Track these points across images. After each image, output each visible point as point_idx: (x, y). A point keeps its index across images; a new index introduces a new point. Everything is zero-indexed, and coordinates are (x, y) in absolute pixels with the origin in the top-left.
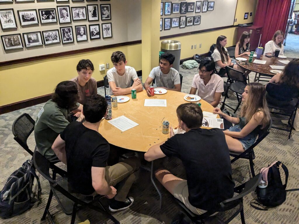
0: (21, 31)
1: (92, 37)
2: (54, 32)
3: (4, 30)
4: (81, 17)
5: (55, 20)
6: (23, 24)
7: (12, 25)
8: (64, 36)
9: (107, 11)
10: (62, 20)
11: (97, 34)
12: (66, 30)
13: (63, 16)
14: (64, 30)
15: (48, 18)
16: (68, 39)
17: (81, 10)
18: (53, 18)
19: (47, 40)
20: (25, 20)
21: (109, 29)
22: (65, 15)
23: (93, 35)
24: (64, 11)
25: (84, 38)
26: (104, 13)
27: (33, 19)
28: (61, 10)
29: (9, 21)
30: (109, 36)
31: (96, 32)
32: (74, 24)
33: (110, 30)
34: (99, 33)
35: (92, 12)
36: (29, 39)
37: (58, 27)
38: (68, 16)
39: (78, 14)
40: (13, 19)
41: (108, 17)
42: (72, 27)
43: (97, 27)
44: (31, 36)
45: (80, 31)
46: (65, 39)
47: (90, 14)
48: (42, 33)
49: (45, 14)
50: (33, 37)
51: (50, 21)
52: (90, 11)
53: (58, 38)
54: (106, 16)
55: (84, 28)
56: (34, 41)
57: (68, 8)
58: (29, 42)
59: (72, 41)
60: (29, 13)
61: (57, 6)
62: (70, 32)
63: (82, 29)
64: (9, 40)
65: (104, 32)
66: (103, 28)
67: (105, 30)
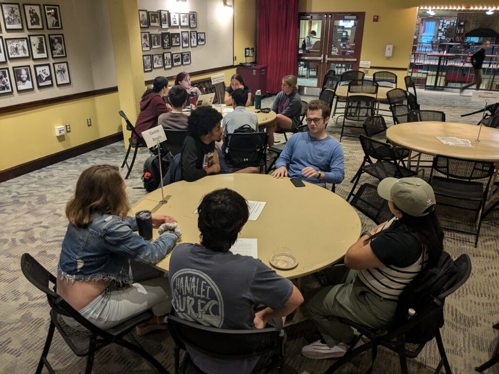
4: (21, 54)
9: (59, 44)
11: (47, 79)
16: (3, 88)
17: (21, 43)
21: (64, 71)
23: (42, 81)
25: (28, 85)
26: (55, 47)
30: (65, 82)
31: (45, 76)
32: (11, 65)
33: (66, 73)
35: (37, 46)
39: (16, 49)
42: (7, 69)
45: (21, 74)
47: (35, 49)
52: (34, 45)
54: (58, 52)
55: (27, 70)
62: (5, 76)
63: (24, 72)
67: (59, 73)
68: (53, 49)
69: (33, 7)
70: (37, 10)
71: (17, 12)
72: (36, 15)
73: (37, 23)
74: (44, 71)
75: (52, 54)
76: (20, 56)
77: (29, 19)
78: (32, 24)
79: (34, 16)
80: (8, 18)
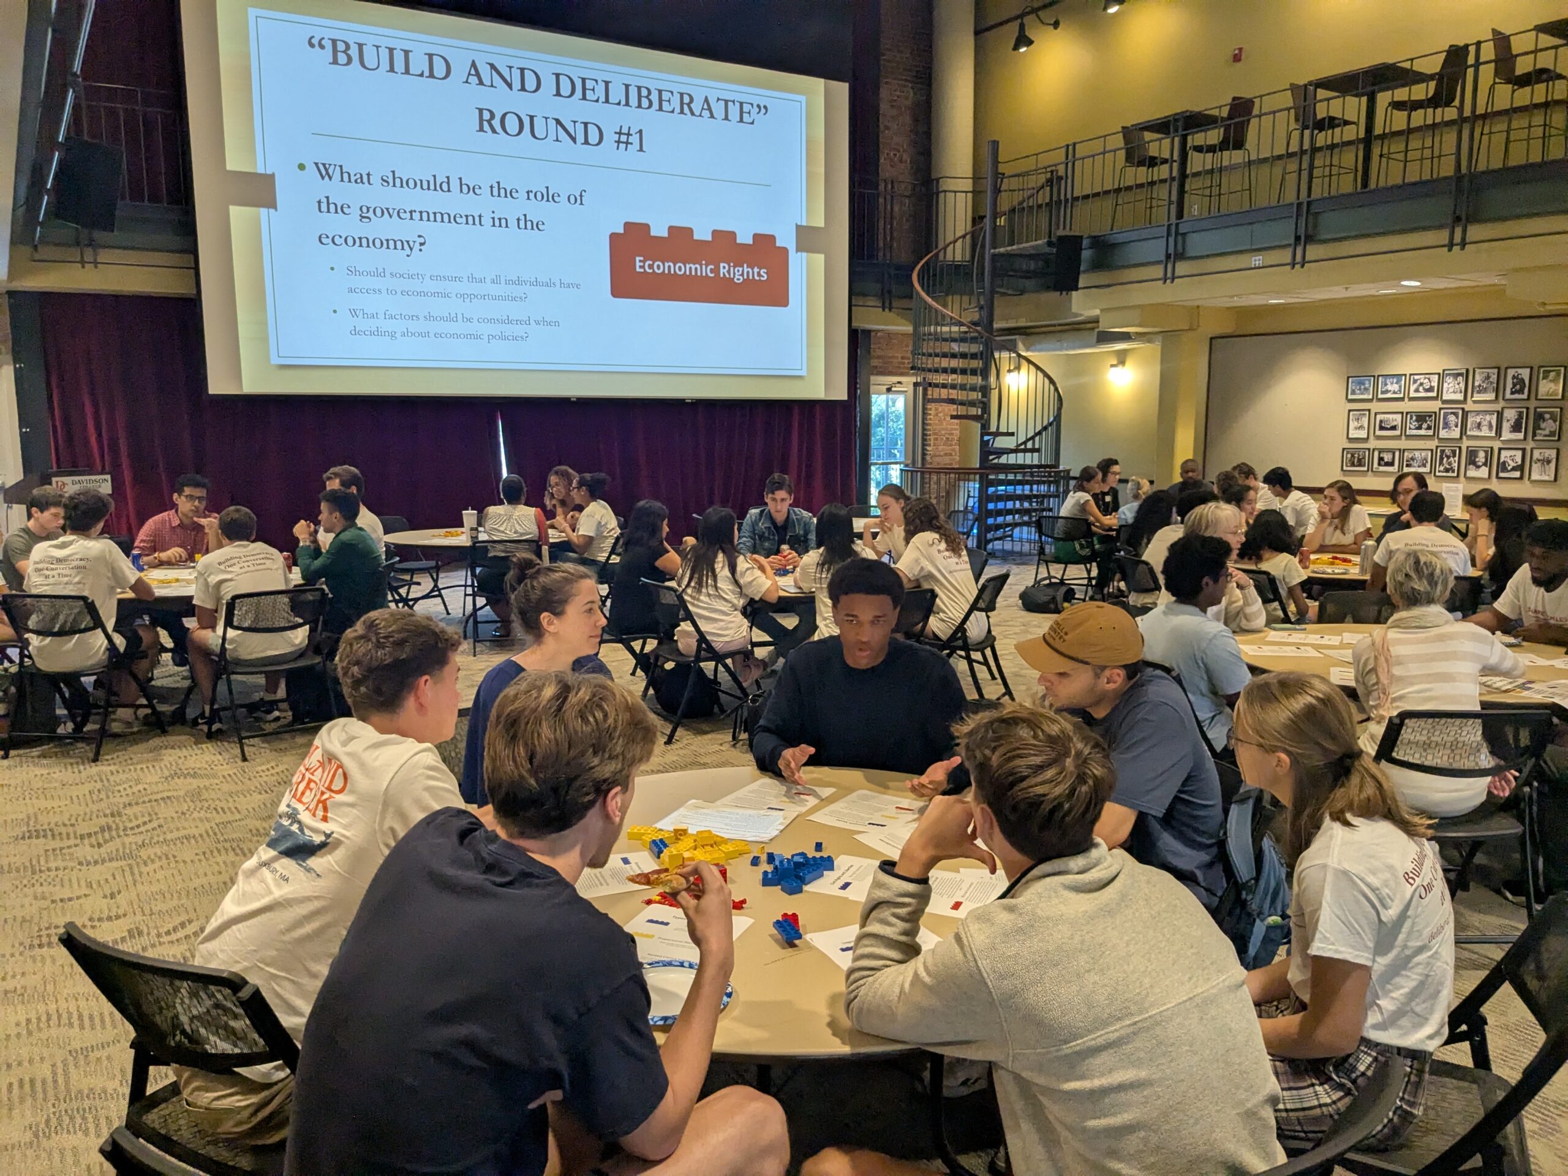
0: (1373, 444)
1: (1502, 475)
2: (1424, 454)
3: (1351, 440)
4: (1485, 432)
5: (1431, 432)
6: (1378, 433)
7: (1363, 434)
8: (1441, 463)
9: (1550, 421)
10: (1443, 434)
11: (1514, 469)
12: (1448, 452)
13: (1446, 425)
14: (1442, 452)
15: (1420, 428)
16: (1447, 470)
17: (1488, 417)
18: (1429, 428)
19: (1407, 466)
20: (1382, 428)
21: (1549, 462)
22: (1452, 424)
23: (1505, 470)
24: (1452, 418)
25: (1483, 472)
26: (1543, 425)
27: (1394, 428)
28: (1446, 415)
29: (1361, 427)
30: (1546, 478)
31: (1512, 464)
32: (1465, 443)
33: (1553, 465)
34: (1520, 468)
35: (1512, 422)
36: (1381, 459)
37: (1433, 444)
38: (1456, 426)
39: (1479, 424)
40: (1366, 426)
41: (1552, 434)
42: (1460, 448)
43: (1519, 454)
44: (1383, 455)
45: (1476, 456)
46: (1442, 468)
47: (1506, 426)
48: (1402, 451)
49: (1417, 420)
50: (1387, 457)
51: (1422, 432)
53: (1428, 465)
54: (1547, 432)
55: (1486, 452)
56: (1388, 464)
57: (1460, 412)
58: (1379, 464)
59: (1455, 474)
60: (1390, 416)
61: (1440, 409)
62: (1454, 456)
63: (1482, 454)
64: (1353, 456)
65: (1534, 466)
66: (1535, 457)
67: (1539, 464)
68: (1537, 427)
69: (1520, 371)
70: (1525, 374)
71: (1494, 378)
72: (1523, 380)
73: (1521, 391)
74: (1512, 457)
75: (1534, 435)
76: (1482, 434)
77: (1509, 385)
78: (1512, 393)
79: (1519, 382)
80: (1479, 386)
